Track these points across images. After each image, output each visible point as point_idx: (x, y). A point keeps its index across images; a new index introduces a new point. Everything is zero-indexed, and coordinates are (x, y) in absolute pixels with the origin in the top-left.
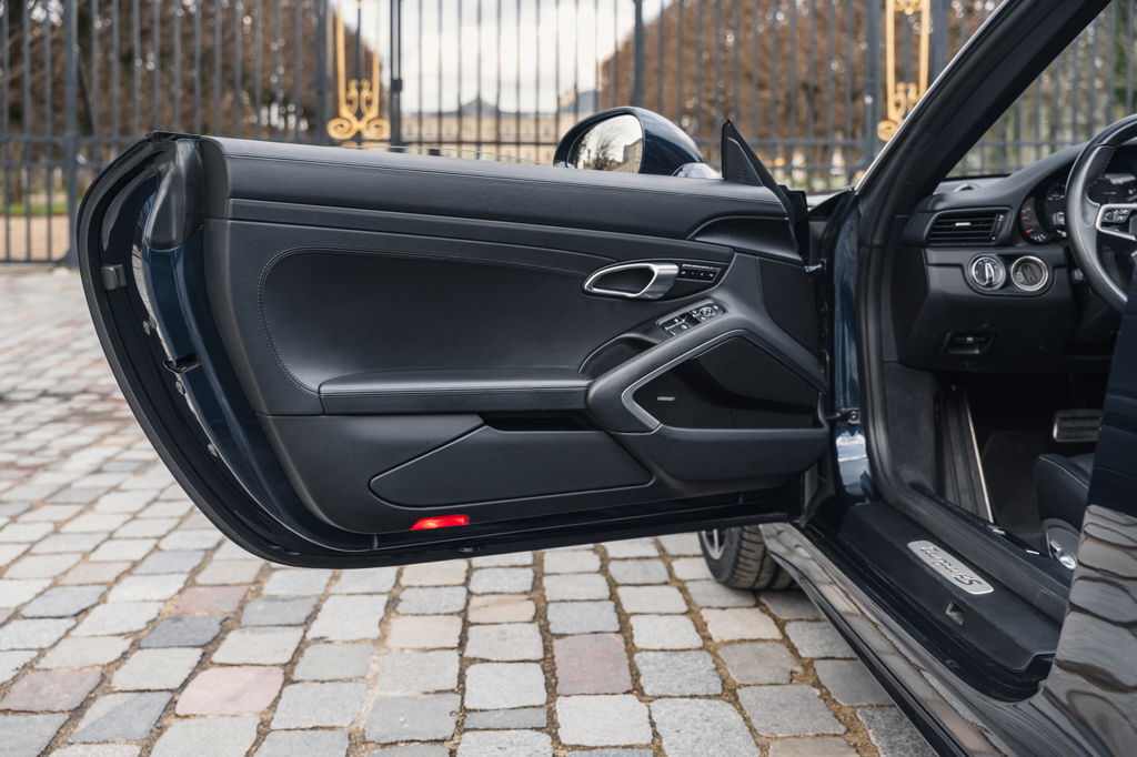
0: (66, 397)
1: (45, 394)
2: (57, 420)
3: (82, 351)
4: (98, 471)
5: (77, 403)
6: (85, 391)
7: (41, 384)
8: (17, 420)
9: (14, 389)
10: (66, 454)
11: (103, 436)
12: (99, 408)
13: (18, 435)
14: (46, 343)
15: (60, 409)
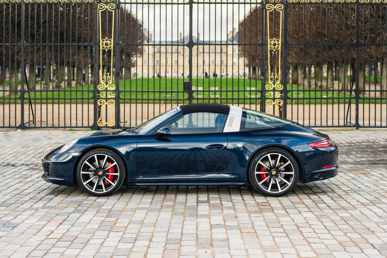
0: (28, 165)
1: (23, 164)
2: (27, 170)
3: (29, 155)
4: (38, 178)
5: (31, 166)
6: (32, 164)
7: (22, 162)
8: (19, 170)
9: (16, 163)
10: (31, 175)
11: (38, 173)
12: (36, 167)
13: (21, 172)
14: (20, 152)
15: (28, 167)
